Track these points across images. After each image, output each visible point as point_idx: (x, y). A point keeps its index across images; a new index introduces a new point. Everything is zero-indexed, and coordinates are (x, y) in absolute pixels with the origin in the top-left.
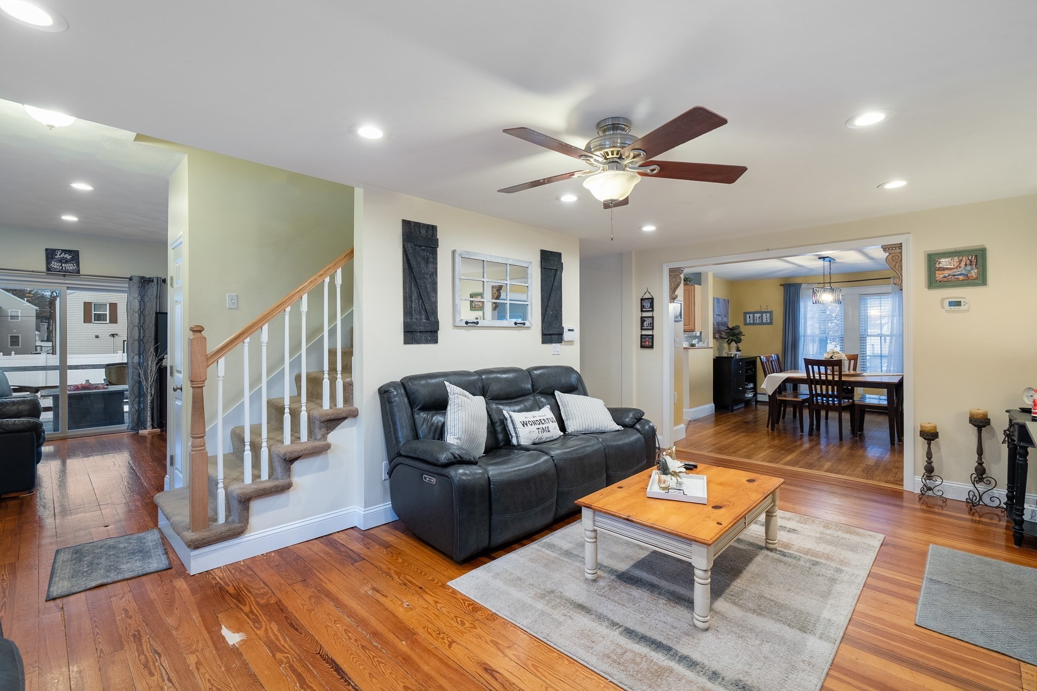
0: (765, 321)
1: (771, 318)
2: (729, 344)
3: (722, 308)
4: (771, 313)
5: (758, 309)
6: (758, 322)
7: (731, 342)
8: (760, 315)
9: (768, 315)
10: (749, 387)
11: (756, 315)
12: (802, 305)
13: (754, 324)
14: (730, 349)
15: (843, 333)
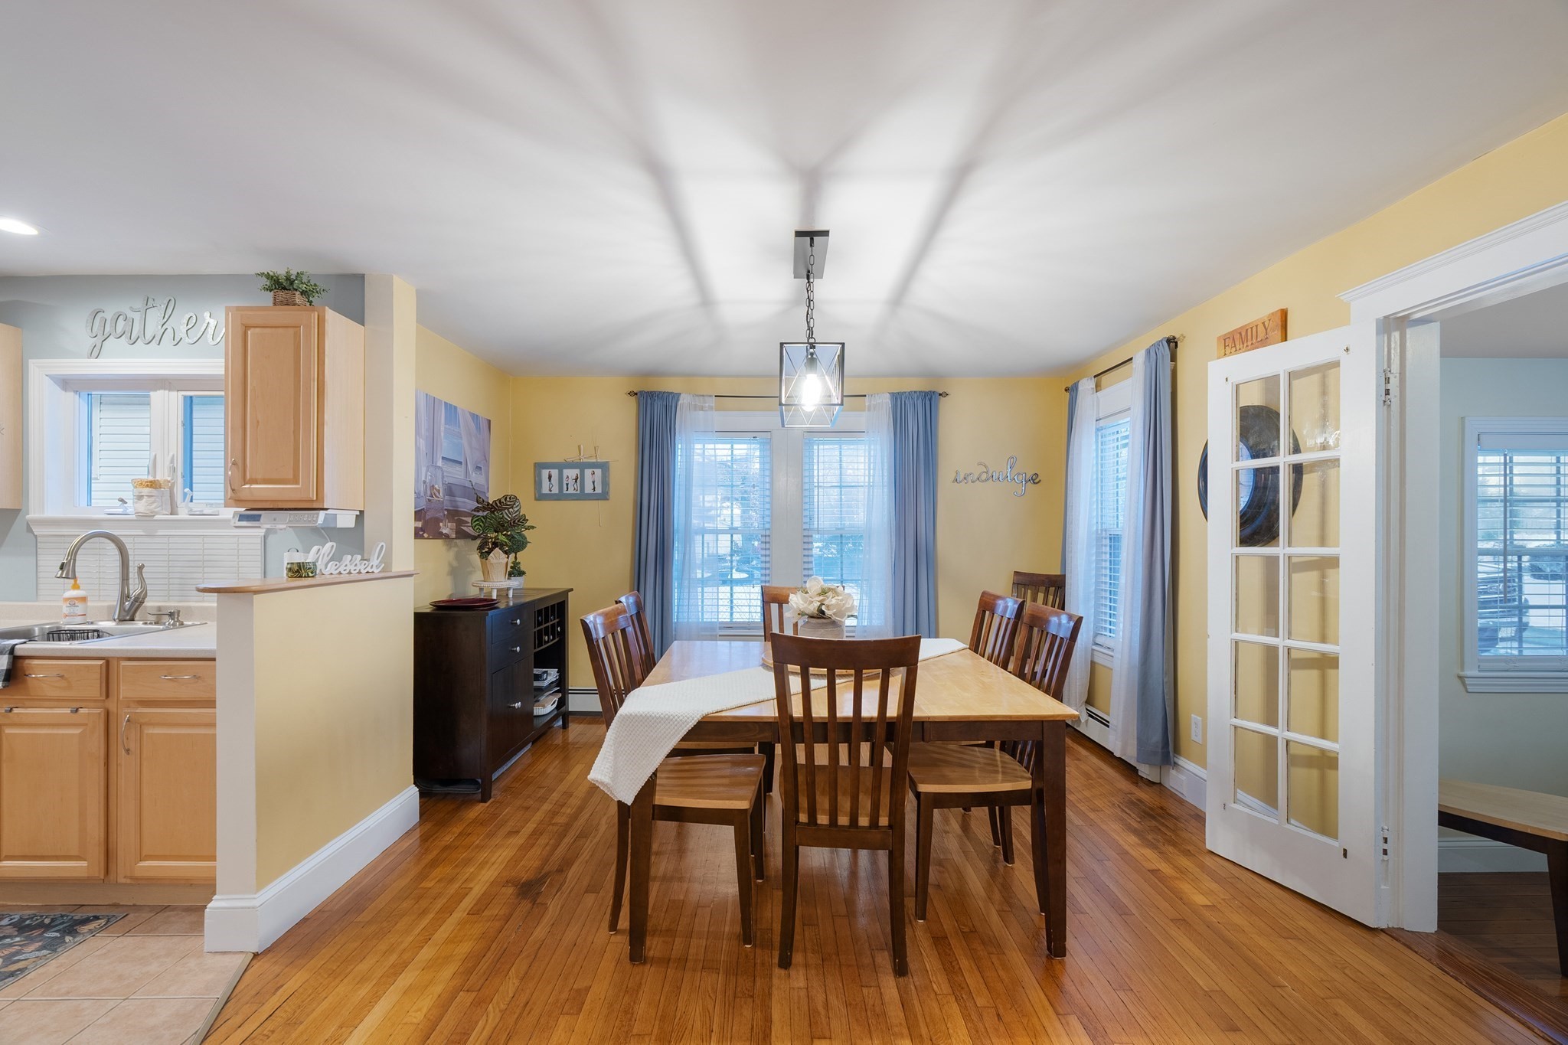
0: (588, 489)
1: (605, 483)
2: (484, 555)
3: (465, 442)
4: (604, 467)
5: (572, 456)
6: (571, 491)
7: (489, 553)
8: (577, 471)
9: (598, 472)
10: (546, 683)
11: (566, 472)
12: (680, 448)
13: (560, 497)
14: (486, 573)
15: (767, 526)
